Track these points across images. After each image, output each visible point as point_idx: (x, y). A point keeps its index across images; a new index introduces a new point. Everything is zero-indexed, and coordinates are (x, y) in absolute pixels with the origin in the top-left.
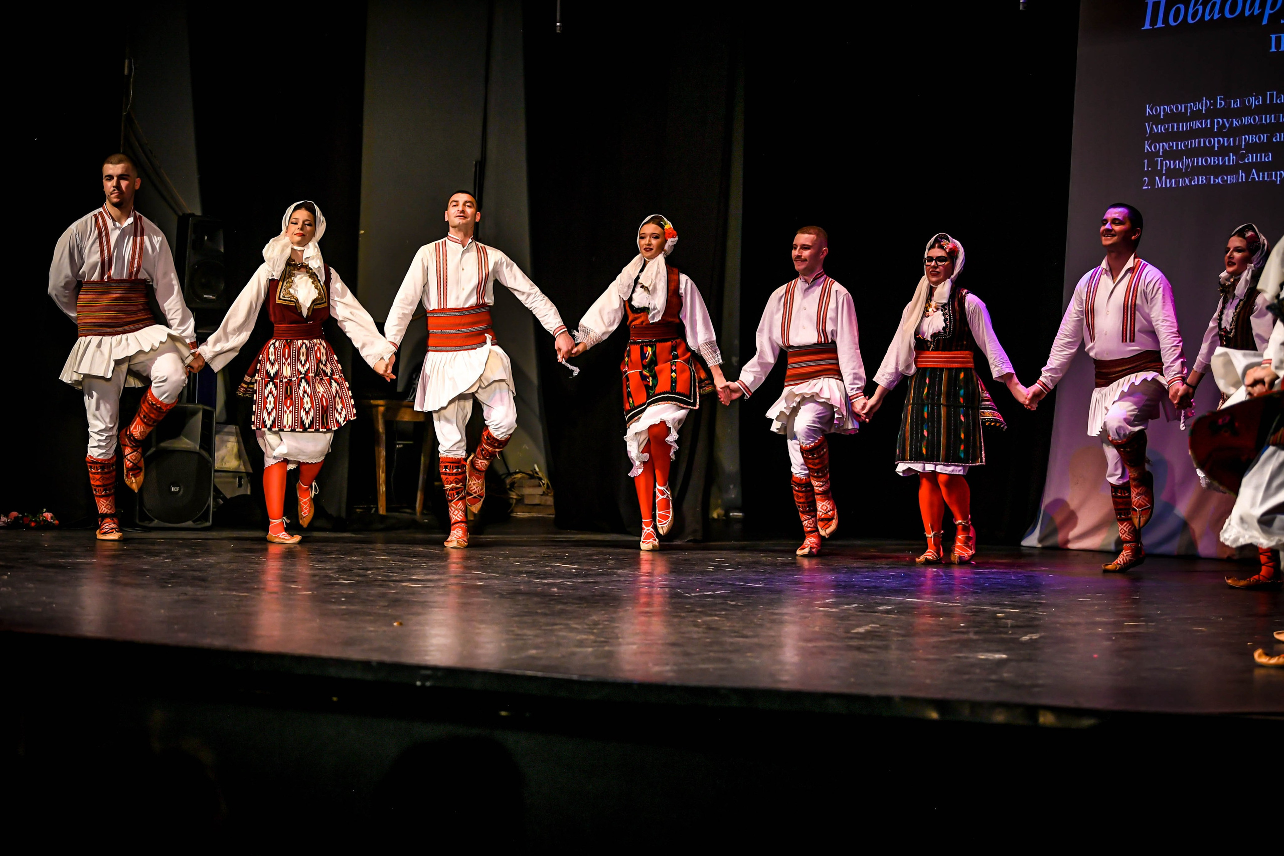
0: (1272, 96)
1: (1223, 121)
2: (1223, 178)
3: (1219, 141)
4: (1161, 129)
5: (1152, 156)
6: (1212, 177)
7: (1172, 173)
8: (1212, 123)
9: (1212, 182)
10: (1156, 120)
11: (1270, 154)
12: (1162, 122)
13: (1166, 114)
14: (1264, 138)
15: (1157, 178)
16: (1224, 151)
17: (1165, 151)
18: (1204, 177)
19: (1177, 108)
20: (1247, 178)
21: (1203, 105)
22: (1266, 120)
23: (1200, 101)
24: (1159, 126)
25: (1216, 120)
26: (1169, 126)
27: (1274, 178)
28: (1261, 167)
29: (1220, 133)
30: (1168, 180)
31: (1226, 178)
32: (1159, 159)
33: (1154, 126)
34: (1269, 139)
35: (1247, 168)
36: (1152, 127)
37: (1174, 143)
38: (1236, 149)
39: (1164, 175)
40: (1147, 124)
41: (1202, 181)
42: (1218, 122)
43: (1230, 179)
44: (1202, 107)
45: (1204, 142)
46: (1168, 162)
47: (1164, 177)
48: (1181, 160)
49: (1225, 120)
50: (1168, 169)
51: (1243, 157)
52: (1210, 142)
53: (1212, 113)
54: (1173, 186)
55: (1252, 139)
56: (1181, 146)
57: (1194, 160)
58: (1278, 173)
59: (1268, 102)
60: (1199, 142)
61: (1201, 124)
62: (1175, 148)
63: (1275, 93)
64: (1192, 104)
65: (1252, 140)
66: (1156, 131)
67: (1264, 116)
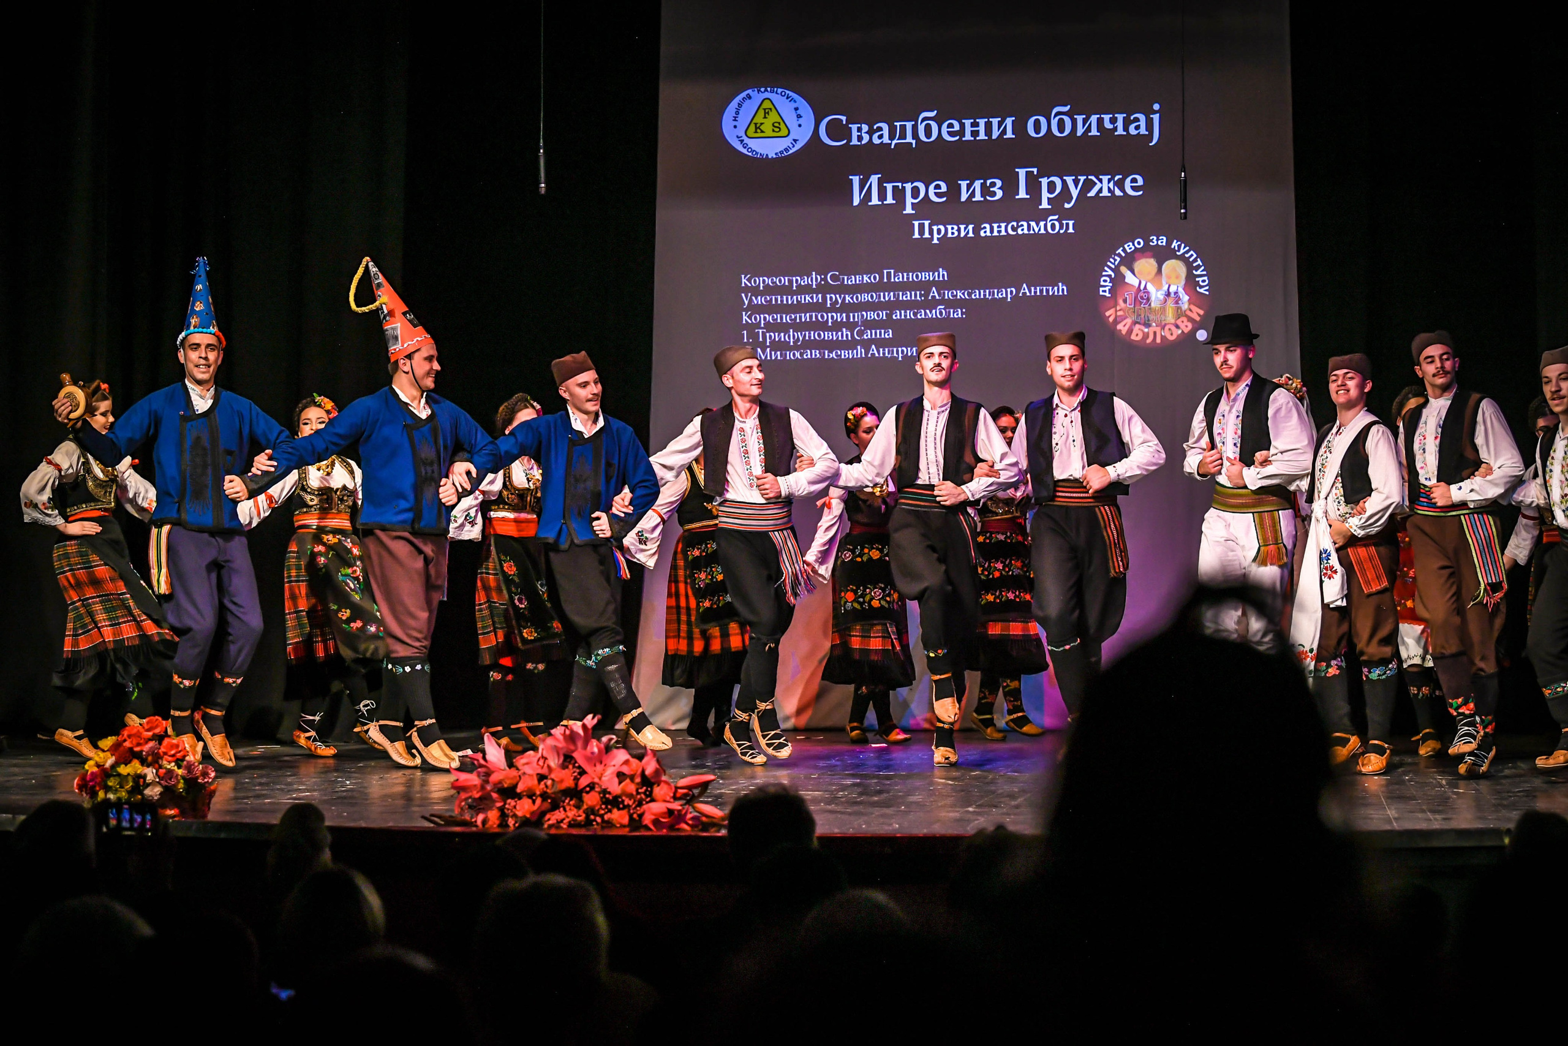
0: (889, 274)
1: (836, 298)
2: (837, 352)
3: (832, 317)
4: (760, 300)
5: (752, 328)
6: (826, 352)
7: (776, 346)
8: (824, 299)
9: (826, 357)
10: (755, 291)
11: (891, 331)
12: (762, 294)
13: (766, 286)
14: (883, 315)
15: (759, 350)
16: (837, 326)
17: (767, 324)
18: (818, 351)
19: (780, 281)
20: (866, 353)
21: (814, 279)
22: (884, 298)
23: (809, 275)
24: (759, 298)
25: (828, 296)
26: (771, 299)
27: (895, 355)
28: (881, 343)
29: (833, 309)
30: (773, 353)
31: (841, 353)
32: (761, 331)
33: (754, 298)
34: (889, 316)
35: (867, 344)
36: (751, 298)
37: (779, 315)
38: (851, 326)
39: (768, 347)
40: (743, 295)
41: (816, 355)
42: (831, 298)
43: (845, 354)
44: (812, 281)
45: (816, 317)
46: (772, 334)
47: (768, 349)
48: (786, 332)
49: (838, 296)
50: (773, 342)
51: (860, 333)
52: (822, 317)
53: (823, 289)
54: (779, 358)
55: (871, 315)
56: (786, 319)
57: (805, 334)
58: (900, 349)
59: (885, 280)
60: (811, 317)
61: (812, 298)
62: (779, 321)
63: (892, 271)
64: (799, 278)
65: (871, 317)
66: (756, 302)
67: (882, 294)
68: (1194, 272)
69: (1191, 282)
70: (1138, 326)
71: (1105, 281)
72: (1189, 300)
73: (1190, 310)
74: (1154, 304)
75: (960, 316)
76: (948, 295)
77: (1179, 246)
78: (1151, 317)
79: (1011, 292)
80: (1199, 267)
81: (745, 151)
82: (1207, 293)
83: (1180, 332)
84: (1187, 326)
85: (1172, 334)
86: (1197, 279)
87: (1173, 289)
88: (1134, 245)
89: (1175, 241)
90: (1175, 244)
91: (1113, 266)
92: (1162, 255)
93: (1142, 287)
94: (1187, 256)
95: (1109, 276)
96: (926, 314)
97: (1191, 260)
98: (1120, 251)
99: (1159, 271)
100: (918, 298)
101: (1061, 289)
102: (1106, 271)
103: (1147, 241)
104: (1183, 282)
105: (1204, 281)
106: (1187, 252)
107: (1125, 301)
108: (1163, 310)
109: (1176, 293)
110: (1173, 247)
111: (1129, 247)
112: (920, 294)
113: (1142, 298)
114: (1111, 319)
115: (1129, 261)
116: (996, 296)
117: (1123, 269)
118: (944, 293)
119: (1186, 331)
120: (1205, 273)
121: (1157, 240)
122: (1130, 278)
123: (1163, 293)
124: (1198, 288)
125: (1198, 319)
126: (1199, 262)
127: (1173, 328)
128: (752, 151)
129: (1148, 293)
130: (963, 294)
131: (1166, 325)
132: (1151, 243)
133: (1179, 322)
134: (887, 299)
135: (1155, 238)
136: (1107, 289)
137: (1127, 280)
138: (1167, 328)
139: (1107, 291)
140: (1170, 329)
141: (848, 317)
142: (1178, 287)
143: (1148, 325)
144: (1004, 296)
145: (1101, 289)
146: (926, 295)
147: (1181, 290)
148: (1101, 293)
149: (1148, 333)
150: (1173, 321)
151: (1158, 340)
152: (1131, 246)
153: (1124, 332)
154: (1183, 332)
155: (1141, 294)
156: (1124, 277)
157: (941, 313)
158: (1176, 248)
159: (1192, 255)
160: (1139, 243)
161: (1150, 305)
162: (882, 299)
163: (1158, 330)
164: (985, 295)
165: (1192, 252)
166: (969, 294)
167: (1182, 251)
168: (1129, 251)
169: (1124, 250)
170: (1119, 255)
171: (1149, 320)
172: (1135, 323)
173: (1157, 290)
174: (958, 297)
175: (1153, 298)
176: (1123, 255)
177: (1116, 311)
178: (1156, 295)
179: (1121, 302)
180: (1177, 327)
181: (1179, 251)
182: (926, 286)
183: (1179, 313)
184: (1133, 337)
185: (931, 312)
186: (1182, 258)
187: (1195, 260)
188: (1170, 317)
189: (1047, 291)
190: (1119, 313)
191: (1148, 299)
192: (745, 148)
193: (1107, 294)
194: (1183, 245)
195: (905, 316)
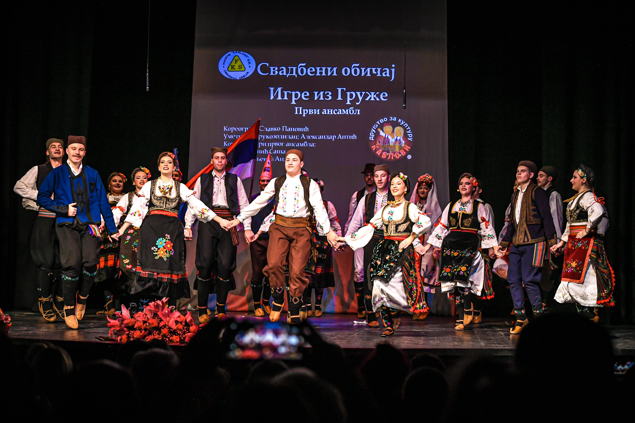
0: (285, 128)
1: (262, 136)
2: (262, 159)
3: (260, 144)
9: (258, 160)
10: (229, 133)
11: (285, 151)
12: (232, 134)
13: (234, 131)
14: (282, 144)
16: (262, 148)
19: (240, 129)
20: (274, 160)
22: (282, 137)
24: (231, 136)
26: (236, 136)
28: (280, 156)
29: (261, 141)
31: (263, 159)
33: (229, 136)
34: (284, 145)
35: (275, 156)
36: (227, 137)
38: (268, 148)
40: (224, 134)
42: (260, 137)
49: (263, 136)
55: (277, 144)
59: (283, 130)
63: (286, 127)
65: (276, 145)
66: (229, 138)
67: (281, 136)
68: (407, 132)
69: (405, 136)
70: (384, 153)
71: (372, 134)
72: (405, 143)
73: (405, 147)
74: (391, 144)
75: (313, 146)
76: (309, 137)
77: (401, 121)
78: (390, 149)
79: (334, 137)
80: (409, 130)
81: (227, 77)
82: (412, 140)
83: (401, 155)
84: (403, 153)
85: (398, 156)
86: (408, 135)
87: (398, 138)
88: (383, 120)
89: (400, 119)
90: (400, 121)
91: (375, 128)
92: (394, 125)
93: (386, 137)
94: (404, 125)
95: (373, 132)
96: (299, 145)
97: (406, 127)
98: (378, 122)
99: (393, 131)
100: (297, 138)
101: (354, 137)
102: (372, 130)
103: (389, 119)
104: (402, 136)
105: (410, 136)
106: (404, 124)
107: (379, 142)
108: (394, 146)
109: (400, 140)
110: (399, 121)
111: (382, 121)
112: (297, 136)
113: (386, 141)
114: (374, 149)
115: (381, 126)
116: (328, 138)
117: (379, 130)
118: (307, 137)
119: (403, 155)
120: (411, 132)
121: (393, 119)
122: (382, 133)
123: (394, 139)
124: (408, 138)
125: (408, 150)
126: (409, 128)
127: (398, 154)
128: (230, 77)
129: (389, 139)
130: (315, 137)
131: (395, 152)
132: (390, 120)
133: (400, 151)
134: (283, 138)
135: (392, 118)
136: (372, 137)
137: (380, 134)
138: (396, 154)
139: (373, 138)
140: (397, 154)
141: (267, 145)
142: (400, 137)
143: (388, 152)
144: (331, 138)
145: (370, 137)
146: (300, 137)
147: (401, 138)
148: (370, 139)
149: (388, 155)
150: (398, 151)
151: (392, 158)
152: (382, 120)
153: (379, 154)
154: (402, 155)
155: (386, 140)
156: (379, 133)
157: (306, 145)
158: (400, 122)
159: (406, 125)
160: (385, 119)
161: (389, 144)
162: (281, 138)
163: (392, 154)
164: (323, 138)
165: (406, 124)
166: (317, 137)
167: (402, 123)
168: (381, 122)
169: (380, 122)
170: (378, 124)
171: (389, 150)
172: (383, 151)
173: (393, 138)
174: (313, 138)
175: (391, 141)
176: (379, 124)
177: (376, 146)
178: (392, 140)
179: (378, 142)
180: (400, 153)
181: (401, 123)
182: (300, 133)
183: (401, 148)
184: (383, 157)
185: (302, 144)
186: (402, 126)
187: (407, 127)
188: (397, 149)
189: (349, 137)
190: (377, 147)
191: (389, 142)
192: (227, 75)
193: (373, 140)
194: (403, 121)
195: (291, 145)
